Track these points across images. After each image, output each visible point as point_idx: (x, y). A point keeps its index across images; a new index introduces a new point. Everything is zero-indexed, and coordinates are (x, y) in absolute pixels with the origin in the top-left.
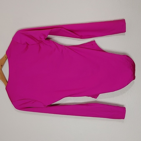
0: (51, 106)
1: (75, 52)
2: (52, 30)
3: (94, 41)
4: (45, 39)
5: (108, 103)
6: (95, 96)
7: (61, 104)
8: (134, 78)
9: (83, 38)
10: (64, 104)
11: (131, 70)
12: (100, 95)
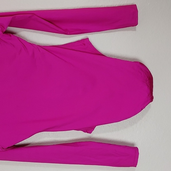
0: (14, 148)
1: (55, 55)
2: (15, 17)
3: (88, 39)
4: (2, 32)
5: (110, 141)
6: (89, 130)
7: (32, 144)
8: (151, 99)
9: (68, 33)
10: (36, 143)
11: (148, 86)
12: (97, 128)
